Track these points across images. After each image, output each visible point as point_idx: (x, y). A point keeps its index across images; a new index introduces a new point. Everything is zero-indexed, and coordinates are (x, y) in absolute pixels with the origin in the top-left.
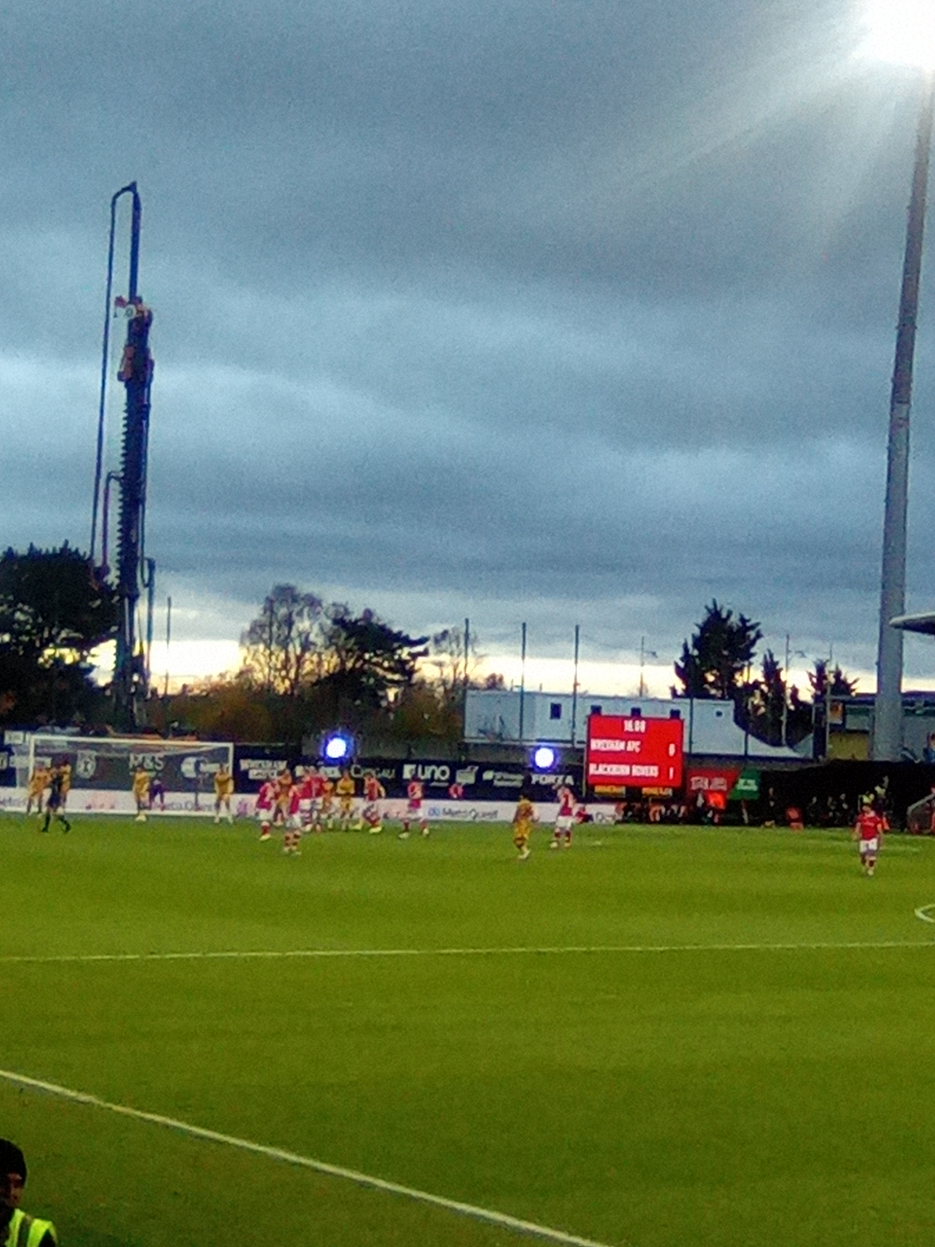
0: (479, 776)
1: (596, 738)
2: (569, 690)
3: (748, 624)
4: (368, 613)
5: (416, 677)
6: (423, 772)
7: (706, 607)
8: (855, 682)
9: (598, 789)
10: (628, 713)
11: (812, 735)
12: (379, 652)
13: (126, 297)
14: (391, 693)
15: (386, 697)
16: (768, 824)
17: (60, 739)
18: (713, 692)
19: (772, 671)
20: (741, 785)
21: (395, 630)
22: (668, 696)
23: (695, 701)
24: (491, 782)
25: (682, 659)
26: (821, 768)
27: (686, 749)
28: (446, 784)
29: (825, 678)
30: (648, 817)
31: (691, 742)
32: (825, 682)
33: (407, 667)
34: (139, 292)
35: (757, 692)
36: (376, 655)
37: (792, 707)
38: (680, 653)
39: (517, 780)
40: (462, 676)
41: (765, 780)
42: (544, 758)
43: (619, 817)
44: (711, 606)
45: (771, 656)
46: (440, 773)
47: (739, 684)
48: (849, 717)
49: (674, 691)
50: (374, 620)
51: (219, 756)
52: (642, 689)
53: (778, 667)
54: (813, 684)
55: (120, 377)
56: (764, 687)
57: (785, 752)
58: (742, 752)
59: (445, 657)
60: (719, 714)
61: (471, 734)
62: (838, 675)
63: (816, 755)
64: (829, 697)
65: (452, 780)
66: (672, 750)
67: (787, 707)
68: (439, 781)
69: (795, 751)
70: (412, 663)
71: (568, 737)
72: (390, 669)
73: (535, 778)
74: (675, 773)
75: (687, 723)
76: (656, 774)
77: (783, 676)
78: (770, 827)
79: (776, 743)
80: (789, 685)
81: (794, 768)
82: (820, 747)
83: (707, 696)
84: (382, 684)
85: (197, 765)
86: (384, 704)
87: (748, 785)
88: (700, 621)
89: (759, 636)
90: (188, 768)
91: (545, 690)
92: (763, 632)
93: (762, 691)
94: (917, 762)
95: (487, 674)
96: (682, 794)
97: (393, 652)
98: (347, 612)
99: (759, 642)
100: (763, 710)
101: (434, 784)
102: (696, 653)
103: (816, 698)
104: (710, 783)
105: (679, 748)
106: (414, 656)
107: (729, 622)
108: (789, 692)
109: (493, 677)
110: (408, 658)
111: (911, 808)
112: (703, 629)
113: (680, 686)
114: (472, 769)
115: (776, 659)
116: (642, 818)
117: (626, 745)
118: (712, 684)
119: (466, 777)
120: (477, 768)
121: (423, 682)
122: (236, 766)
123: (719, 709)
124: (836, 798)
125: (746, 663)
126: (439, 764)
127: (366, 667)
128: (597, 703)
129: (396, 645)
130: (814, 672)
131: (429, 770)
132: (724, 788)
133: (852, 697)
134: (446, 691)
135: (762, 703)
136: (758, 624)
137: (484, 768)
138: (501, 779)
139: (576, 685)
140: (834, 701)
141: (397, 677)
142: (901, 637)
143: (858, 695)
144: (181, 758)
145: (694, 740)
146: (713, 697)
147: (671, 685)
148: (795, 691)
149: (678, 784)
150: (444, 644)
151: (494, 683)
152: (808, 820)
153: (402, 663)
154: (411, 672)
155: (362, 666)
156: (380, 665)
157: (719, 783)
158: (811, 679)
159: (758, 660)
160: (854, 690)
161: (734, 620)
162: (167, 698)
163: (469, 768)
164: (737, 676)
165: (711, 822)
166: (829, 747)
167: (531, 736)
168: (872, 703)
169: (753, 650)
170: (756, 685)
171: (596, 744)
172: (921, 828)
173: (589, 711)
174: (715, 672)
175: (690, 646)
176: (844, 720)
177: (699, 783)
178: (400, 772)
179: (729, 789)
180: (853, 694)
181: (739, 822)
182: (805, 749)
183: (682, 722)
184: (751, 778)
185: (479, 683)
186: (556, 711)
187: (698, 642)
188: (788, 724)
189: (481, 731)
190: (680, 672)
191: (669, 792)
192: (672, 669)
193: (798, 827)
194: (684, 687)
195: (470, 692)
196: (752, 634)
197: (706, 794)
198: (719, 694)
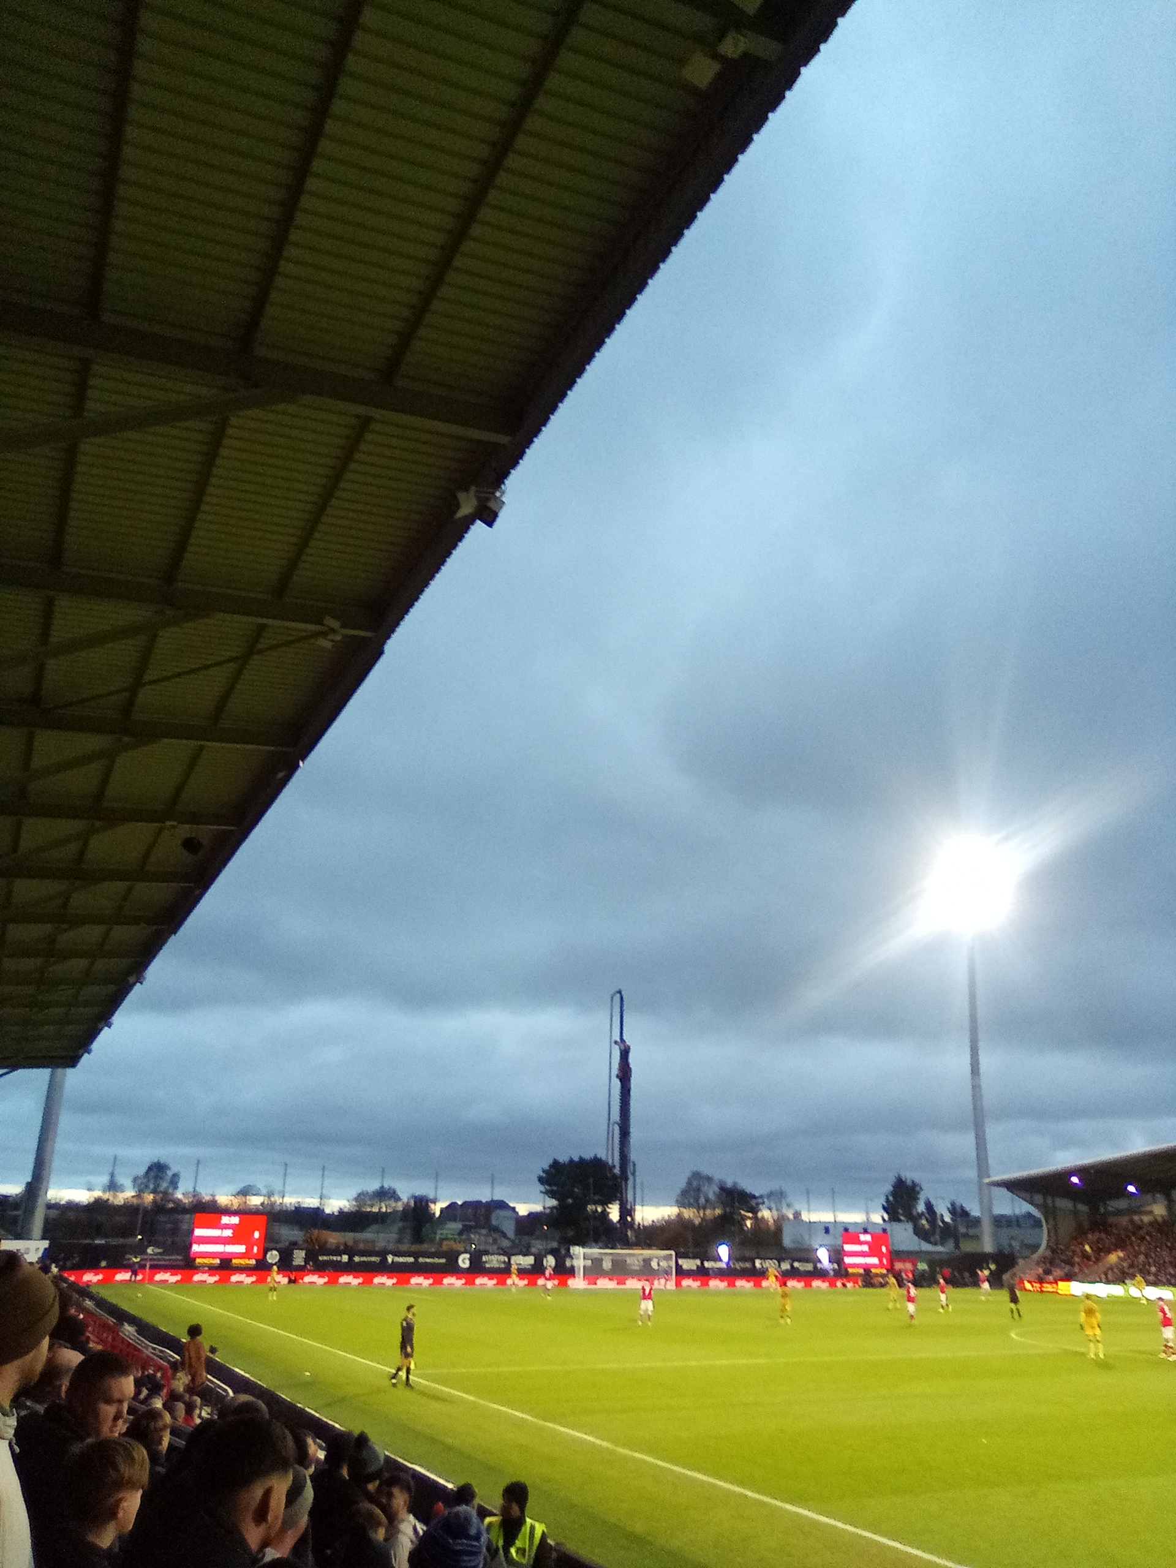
0: (792, 1266)
1: (847, 1243)
2: (833, 1221)
3: (916, 1184)
4: (735, 1184)
5: (760, 1215)
6: (766, 1263)
7: (895, 1176)
8: (970, 1209)
9: (850, 1271)
10: (862, 1231)
11: (953, 1240)
12: (742, 1203)
13: (619, 1040)
15: (746, 1225)
17: (595, 1251)
18: (902, 1218)
19: (929, 1206)
20: (919, 1266)
21: (749, 1192)
22: (881, 1221)
23: (894, 1223)
24: (797, 1269)
25: (886, 1202)
26: (958, 1257)
27: (891, 1248)
29: (956, 1209)
30: (874, 1284)
31: (893, 1245)
32: (956, 1211)
33: (755, 1210)
34: (624, 1038)
35: (924, 1217)
36: (741, 1205)
37: (941, 1224)
38: (884, 1199)
39: (809, 1267)
40: (781, 1216)
41: (932, 1264)
42: (823, 1255)
44: (897, 1176)
45: (928, 1199)
47: (914, 1214)
48: (969, 1228)
50: (739, 1188)
51: (668, 1258)
52: (868, 1218)
53: (932, 1204)
54: (950, 1212)
55: (617, 1076)
56: (926, 1215)
57: (940, 1248)
58: (918, 1249)
59: (772, 1206)
60: (906, 1229)
61: (787, 1241)
62: (961, 1207)
63: (956, 1249)
64: (958, 1218)
66: (884, 1249)
67: (938, 1224)
69: (945, 1248)
70: (757, 1208)
71: (833, 1244)
72: (747, 1212)
73: (818, 1266)
74: (886, 1261)
75: (891, 1235)
76: (877, 1262)
77: (935, 1209)
79: (935, 1244)
80: (938, 1213)
81: (946, 1257)
82: (957, 1246)
83: (899, 1221)
84: (744, 1218)
85: (658, 1263)
86: (745, 1228)
87: (922, 1266)
88: (892, 1183)
89: (921, 1189)
90: (654, 1264)
91: (821, 1221)
92: (923, 1188)
93: (926, 1217)
94: (1006, 1252)
95: (792, 1214)
97: (748, 1202)
98: (725, 1184)
99: (922, 1192)
100: (927, 1226)
102: (891, 1198)
103: (953, 1220)
104: (904, 1266)
105: (888, 1248)
106: (758, 1205)
107: (906, 1183)
109: (796, 1216)
110: (755, 1205)
112: (894, 1186)
113: (886, 1217)
114: (789, 1261)
115: (930, 1200)
116: (872, 1285)
117: (862, 1248)
118: (901, 1214)
119: (785, 1267)
120: (791, 1261)
121: (763, 1218)
122: (677, 1262)
123: (905, 1226)
125: (917, 1203)
126: (772, 1259)
128: (846, 1226)
129: (749, 1199)
130: (950, 1206)
133: (970, 1218)
134: (774, 1223)
135: (926, 1223)
136: (921, 1184)
137: (794, 1260)
138: (803, 1267)
139: (835, 1218)
140: (961, 1221)
141: (750, 1215)
142: (990, 1189)
143: (973, 1216)
145: (895, 1243)
146: (902, 1221)
147: (882, 1216)
148: (942, 1216)
150: (772, 1198)
151: (797, 1218)
153: (752, 1208)
154: (757, 1213)
155: (734, 1210)
156: (743, 1209)
157: (909, 1265)
158: (949, 1210)
159: (922, 1201)
160: (970, 1214)
161: (909, 1183)
164: (913, 1209)
166: (962, 1245)
167: (815, 1243)
168: (980, 1220)
169: (919, 1196)
170: (923, 1214)
173: (842, 1230)
174: (902, 1208)
175: (889, 1196)
176: (967, 1229)
178: (754, 1263)
180: (970, 1216)
181: (920, 1285)
182: (950, 1247)
183: (888, 1234)
184: (924, 1262)
185: (790, 1219)
186: (827, 1231)
187: (892, 1194)
188: (940, 1234)
189: (791, 1242)
192: (881, 1208)
194: (888, 1216)
195: (785, 1223)
196: (918, 1188)
198: (905, 1219)
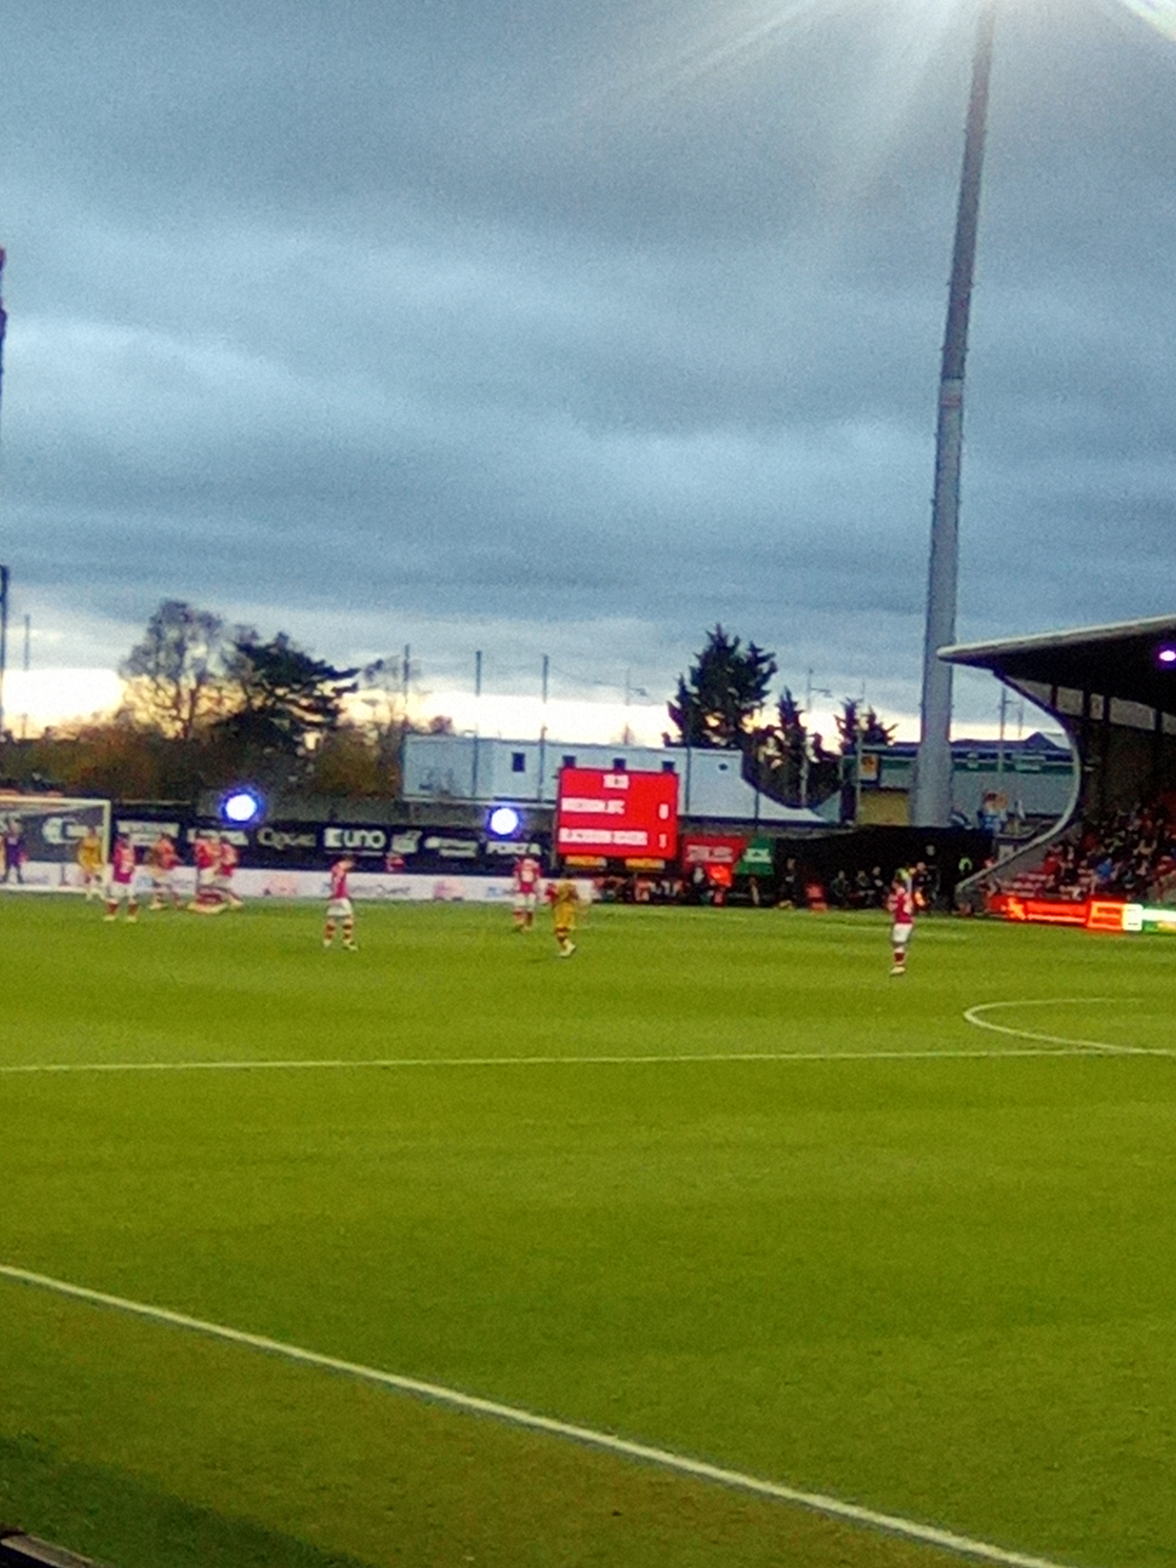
0: (421, 842)
1: (568, 796)
2: (535, 736)
3: (760, 655)
4: (282, 638)
5: (342, 719)
6: (351, 839)
7: (709, 634)
8: (893, 727)
9: (571, 860)
10: (610, 766)
11: (839, 794)
12: (297, 687)
14: (311, 739)
15: (302, 744)
16: (783, 904)
18: (716, 739)
19: (789, 712)
20: (750, 856)
21: (316, 658)
22: (659, 744)
23: (694, 751)
24: (434, 852)
25: (678, 698)
26: (849, 835)
27: (681, 811)
28: (379, 854)
29: (856, 722)
30: (633, 895)
31: (687, 802)
32: (855, 727)
33: (330, 706)
35: (771, 741)
36: (293, 691)
37: (814, 760)
38: (675, 691)
39: (468, 848)
40: (400, 718)
41: (782, 849)
42: (504, 821)
43: (598, 896)
44: (714, 632)
45: (789, 694)
46: (372, 839)
47: (749, 730)
48: (885, 773)
49: (666, 737)
50: (289, 647)
51: (91, 817)
52: (627, 737)
53: (797, 709)
54: (842, 731)
56: (779, 734)
57: (805, 815)
58: (751, 816)
59: (378, 694)
60: (723, 767)
61: (412, 789)
62: (871, 718)
63: (844, 818)
64: (860, 746)
65: (387, 847)
66: (664, 812)
67: (807, 758)
68: (371, 849)
69: (818, 814)
70: (336, 701)
71: (533, 795)
72: (307, 709)
73: (493, 846)
74: (668, 841)
75: (683, 779)
76: (644, 842)
77: (803, 720)
78: (785, 908)
79: (795, 805)
80: (810, 731)
81: (816, 834)
82: (848, 810)
83: (708, 744)
84: (300, 727)
85: (64, 826)
86: (301, 751)
87: (759, 856)
88: (700, 650)
89: (773, 670)
90: (52, 832)
91: (505, 736)
92: (779, 666)
93: (777, 738)
94: (969, 828)
95: (431, 716)
96: (676, 867)
97: (313, 685)
98: (254, 635)
99: (773, 677)
100: (778, 762)
101: (365, 853)
102: (694, 690)
103: (846, 748)
104: (711, 853)
105: (673, 809)
106: (339, 692)
107: (736, 653)
108: (810, 740)
109: (439, 720)
110: (332, 695)
111: (960, 886)
112: (705, 659)
113: (675, 733)
114: (414, 834)
115: (794, 698)
116: (626, 896)
117: (607, 806)
118: (715, 730)
119: (405, 845)
120: (419, 834)
121: (350, 726)
123: (725, 761)
124: (869, 874)
125: (757, 703)
126: (370, 828)
127: (279, 705)
128: (569, 752)
129: (316, 678)
130: (842, 715)
131: (358, 834)
132: (729, 859)
133: (889, 747)
134: (380, 734)
135: (778, 754)
136: (773, 655)
137: (428, 832)
138: (450, 848)
139: (544, 729)
140: (865, 751)
141: (317, 718)
142: (951, 670)
143: (898, 744)
144: (45, 818)
145: (692, 799)
146: (715, 746)
147: (664, 730)
148: (818, 738)
149: (671, 854)
150: (379, 677)
151: (441, 727)
152: (832, 900)
153: (326, 699)
154: (336, 712)
155: (274, 703)
156: (294, 703)
157: (724, 854)
158: (838, 724)
159: (772, 700)
160: (890, 739)
161: (743, 650)
162: (25, 743)
163: (409, 834)
164: (746, 720)
165: (712, 903)
166: (860, 808)
167: (487, 793)
168: (913, 754)
169: (765, 688)
170: (769, 731)
171: (569, 805)
172: (973, 910)
173: (559, 763)
174: (718, 714)
175: (687, 683)
176: (879, 774)
177: (698, 853)
178: (320, 838)
179: (735, 861)
180: (891, 743)
181: (748, 903)
182: (831, 811)
183: (676, 776)
184: (763, 847)
185: (423, 728)
186: (519, 763)
187: (699, 677)
188: (809, 781)
189: (423, 787)
190: (675, 714)
191: (660, 864)
192: (665, 710)
193: (820, 909)
194: (679, 733)
195: (410, 738)
196: (765, 667)
197: (707, 867)
198: (723, 743)
